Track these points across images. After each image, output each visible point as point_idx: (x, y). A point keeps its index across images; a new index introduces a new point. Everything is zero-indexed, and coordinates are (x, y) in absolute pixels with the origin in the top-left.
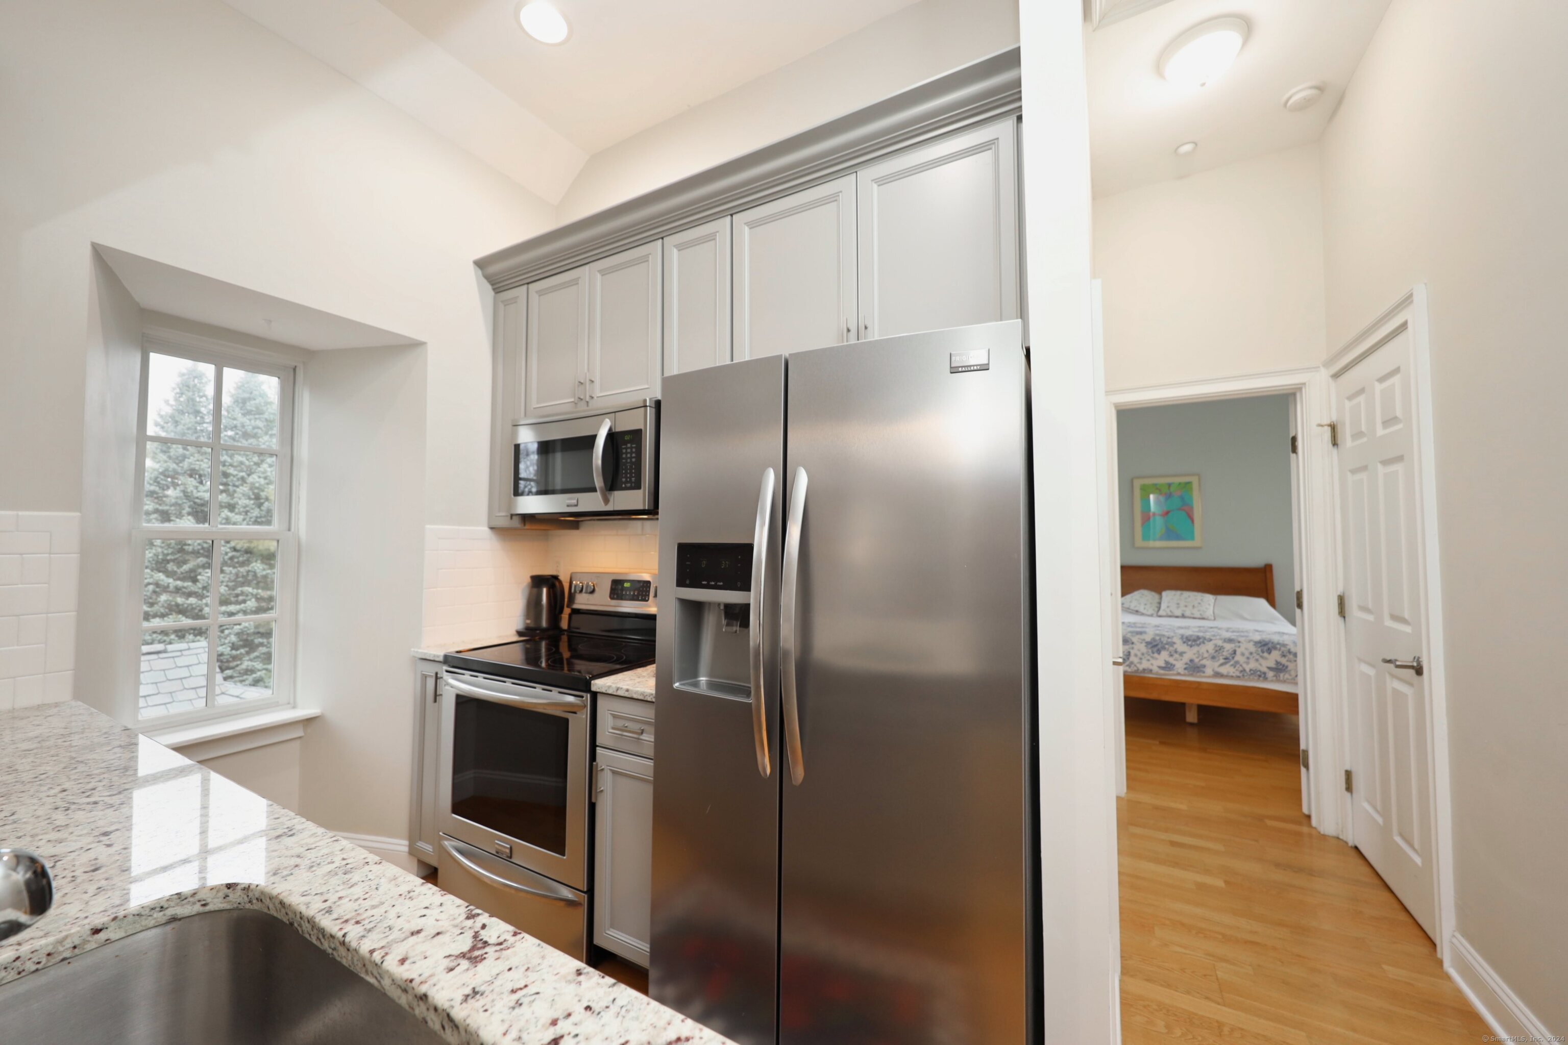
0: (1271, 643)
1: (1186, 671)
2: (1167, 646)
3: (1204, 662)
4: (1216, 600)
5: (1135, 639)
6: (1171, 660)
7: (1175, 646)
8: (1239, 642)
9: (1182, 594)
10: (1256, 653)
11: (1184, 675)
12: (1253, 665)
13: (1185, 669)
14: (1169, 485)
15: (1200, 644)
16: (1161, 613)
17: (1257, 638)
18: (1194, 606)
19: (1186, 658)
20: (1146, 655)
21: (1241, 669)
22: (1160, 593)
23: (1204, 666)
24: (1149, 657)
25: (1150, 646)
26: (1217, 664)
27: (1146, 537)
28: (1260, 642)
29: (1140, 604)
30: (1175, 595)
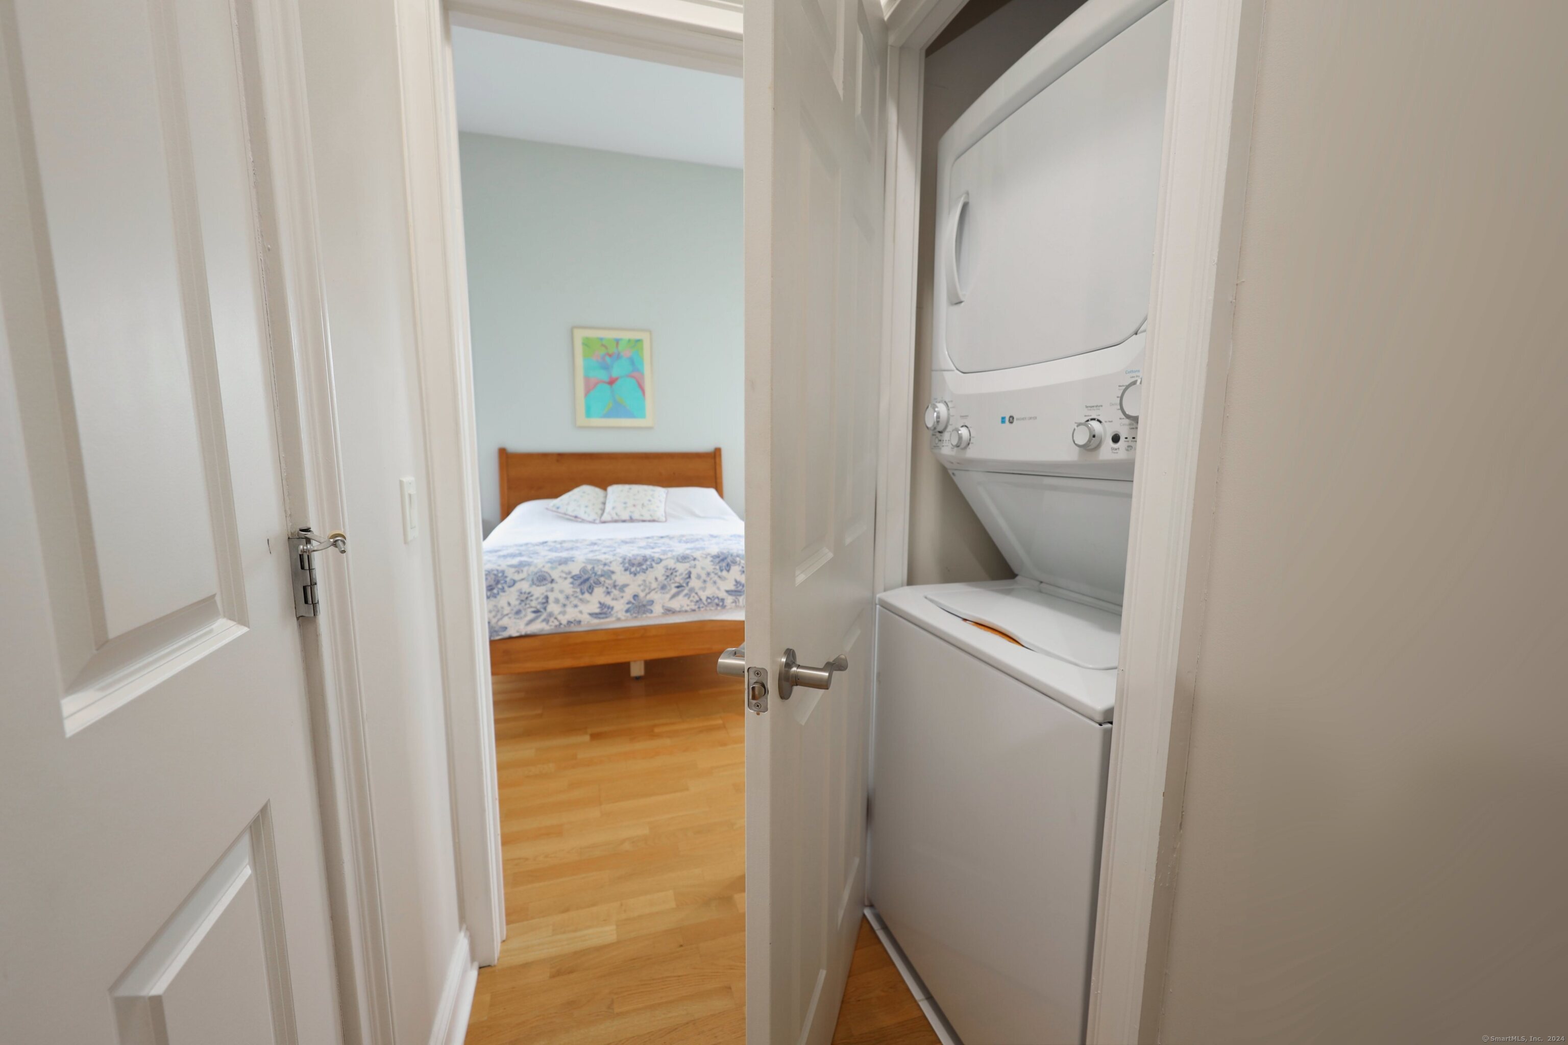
0: (730, 556)
1: (628, 614)
2: (602, 579)
3: (653, 596)
4: (667, 494)
5: (555, 574)
6: (608, 601)
7: (614, 577)
8: (695, 559)
9: (630, 489)
10: (713, 572)
11: (626, 620)
12: (710, 591)
13: (627, 611)
14: (617, 341)
15: (647, 569)
16: (606, 517)
17: (714, 550)
18: (643, 505)
19: (628, 594)
20: (572, 599)
21: (697, 598)
22: (605, 489)
23: (652, 602)
24: (576, 602)
25: (578, 582)
26: (668, 596)
27: (588, 414)
28: (717, 556)
29: (579, 506)
30: (622, 491)
